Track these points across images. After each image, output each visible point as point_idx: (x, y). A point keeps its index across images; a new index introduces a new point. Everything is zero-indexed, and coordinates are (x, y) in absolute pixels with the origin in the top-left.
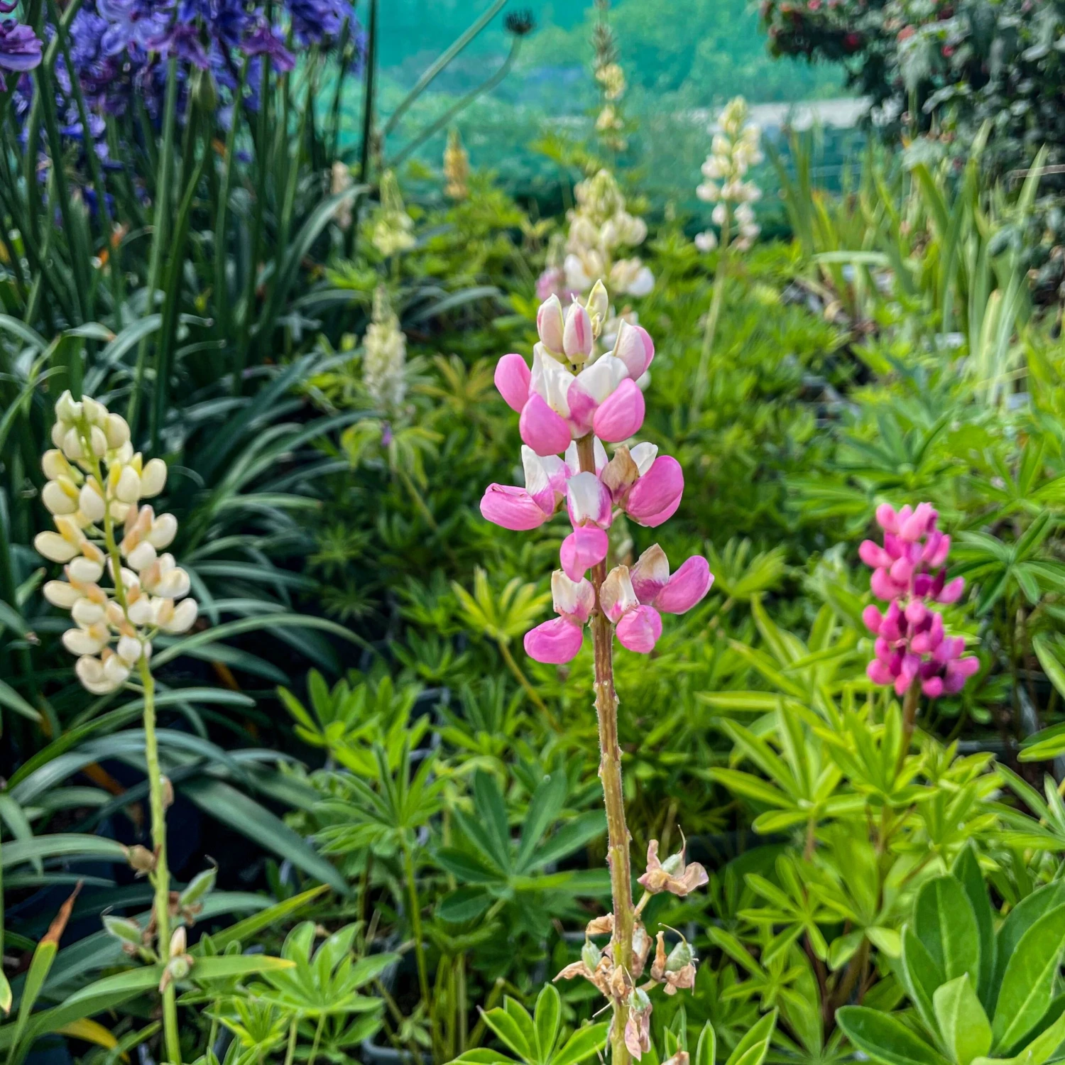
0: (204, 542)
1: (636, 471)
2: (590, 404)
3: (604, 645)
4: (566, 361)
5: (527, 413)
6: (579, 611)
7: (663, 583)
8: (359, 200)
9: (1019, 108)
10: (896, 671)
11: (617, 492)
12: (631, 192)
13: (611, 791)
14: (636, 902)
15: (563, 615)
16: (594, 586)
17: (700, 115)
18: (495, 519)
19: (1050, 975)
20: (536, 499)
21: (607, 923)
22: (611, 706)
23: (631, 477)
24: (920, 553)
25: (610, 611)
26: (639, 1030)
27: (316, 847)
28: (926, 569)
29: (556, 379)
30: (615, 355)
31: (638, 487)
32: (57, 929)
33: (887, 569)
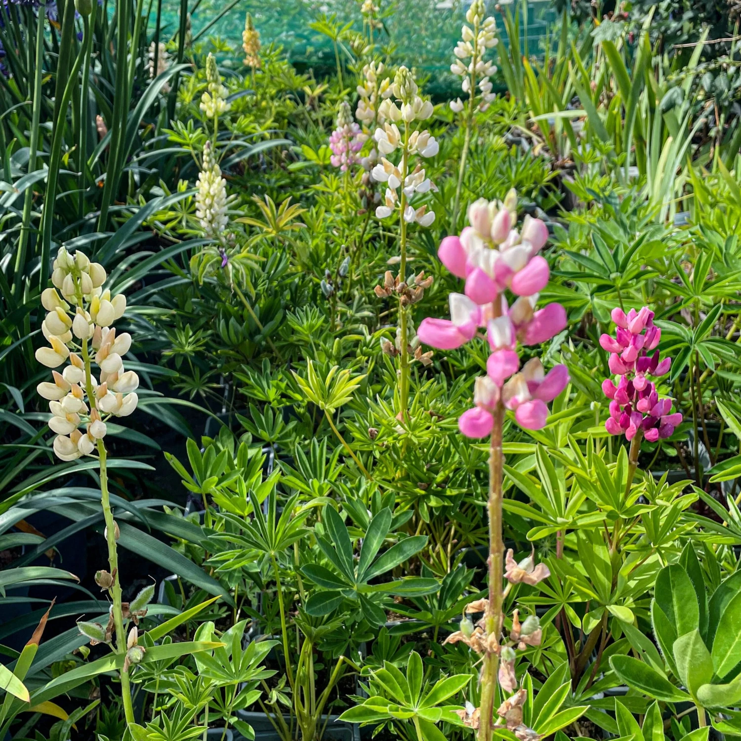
1: (532, 313)
2: (509, 272)
3: (499, 424)
4: (490, 242)
6: (491, 403)
7: (541, 382)
10: (625, 424)
11: (521, 325)
14: (503, 589)
15: (480, 405)
18: (431, 342)
20: (461, 330)
21: (481, 605)
24: (642, 340)
25: (509, 402)
26: (509, 674)
29: (489, 256)
32: (38, 635)
33: (619, 354)
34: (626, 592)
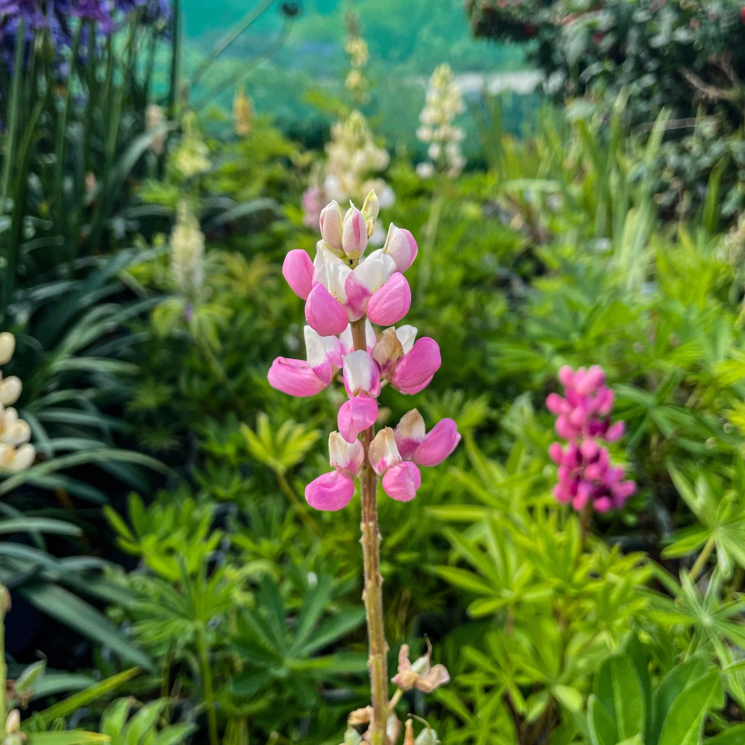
0: (44, 393)
1: (401, 350)
2: (364, 293)
3: (370, 493)
4: (344, 257)
5: (312, 300)
6: (351, 466)
7: (420, 441)
8: (170, 134)
9: (648, 80)
10: (574, 492)
11: (385, 367)
12: (376, 131)
13: (373, 611)
14: (390, 697)
15: (338, 469)
16: (363, 443)
17: (420, 81)
18: (281, 386)
19: (697, 729)
20: (317, 371)
21: (366, 716)
22: (375, 542)
23: (397, 354)
24: (593, 403)
25: (377, 465)
27: (131, 638)
28: (595, 415)
29: (336, 271)
30: (385, 252)
31: (404, 363)
33: (568, 415)
34: (575, 674)
